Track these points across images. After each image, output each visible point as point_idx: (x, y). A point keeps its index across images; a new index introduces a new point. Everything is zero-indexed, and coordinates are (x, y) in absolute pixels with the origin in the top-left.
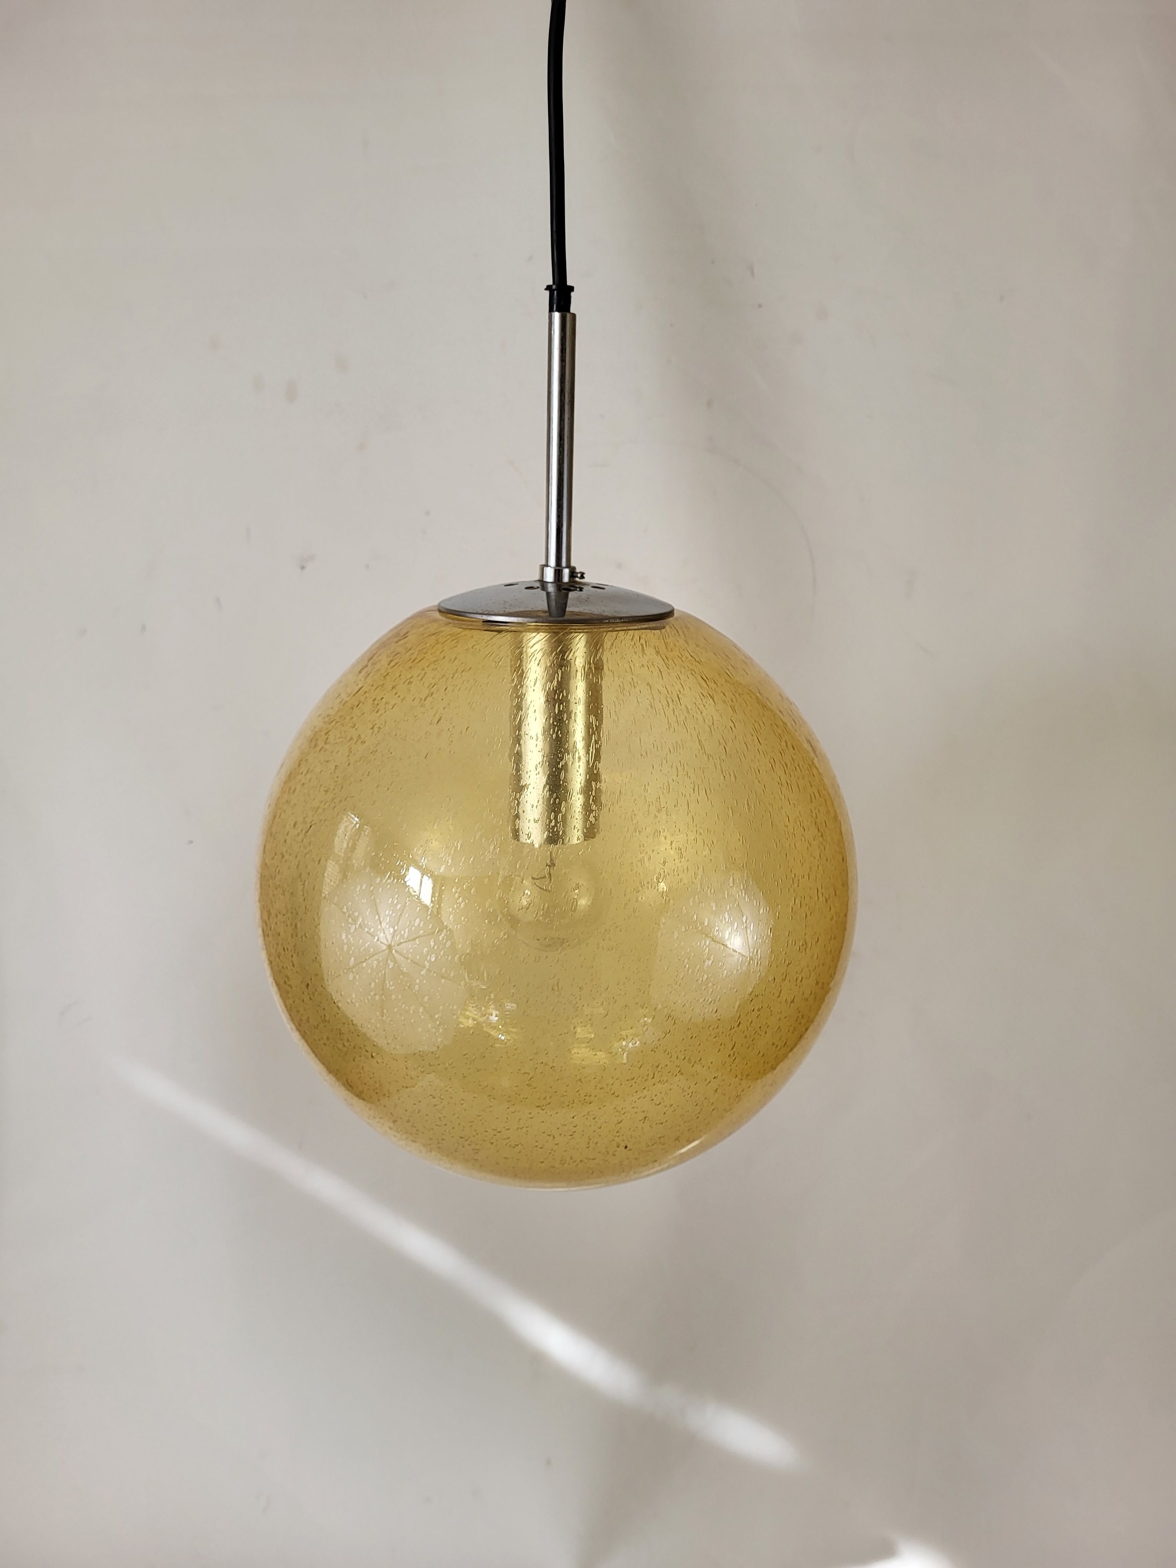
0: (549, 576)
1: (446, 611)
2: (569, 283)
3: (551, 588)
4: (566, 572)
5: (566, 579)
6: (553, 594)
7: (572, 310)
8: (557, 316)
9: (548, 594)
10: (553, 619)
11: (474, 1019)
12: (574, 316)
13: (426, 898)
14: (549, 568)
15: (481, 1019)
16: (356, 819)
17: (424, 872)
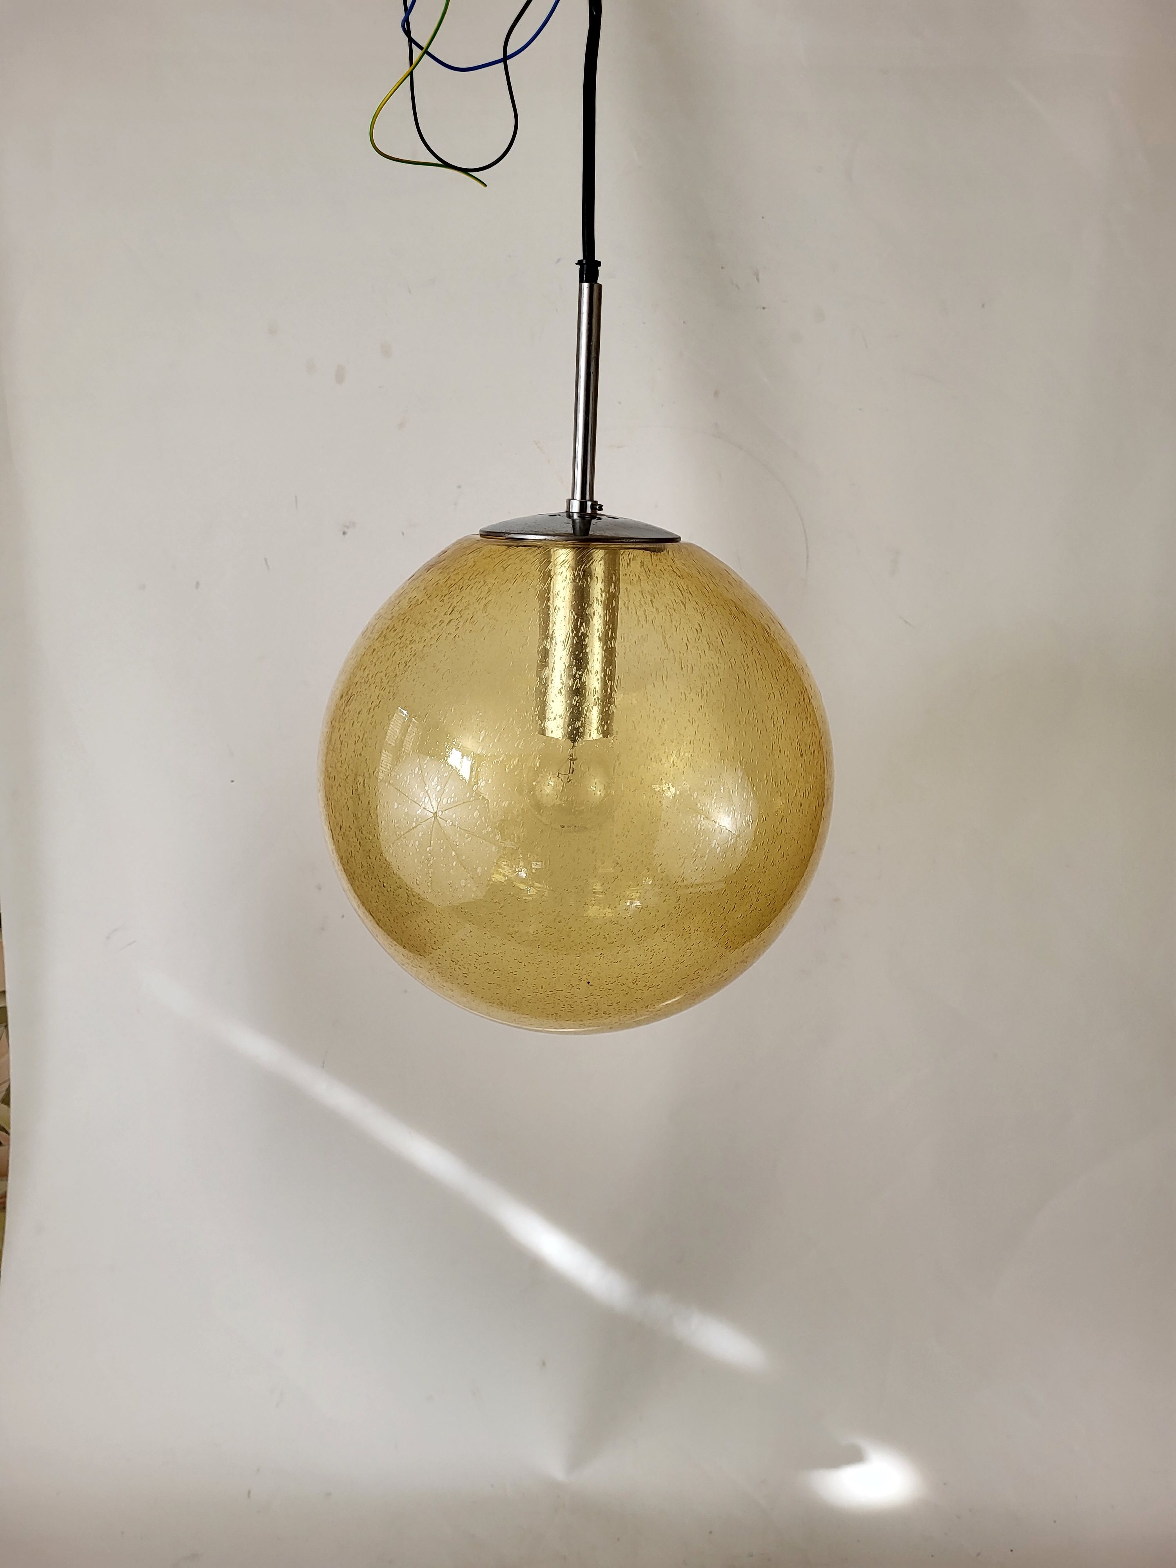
0: (575, 507)
1: (486, 533)
2: (596, 259)
3: (576, 516)
4: (589, 503)
5: (589, 511)
6: (578, 521)
7: (599, 282)
8: (586, 286)
9: (574, 521)
10: (577, 537)
11: (505, 876)
12: (600, 286)
13: (465, 772)
14: (575, 501)
15: (513, 876)
16: (405, 712)
17: (465, 753)
